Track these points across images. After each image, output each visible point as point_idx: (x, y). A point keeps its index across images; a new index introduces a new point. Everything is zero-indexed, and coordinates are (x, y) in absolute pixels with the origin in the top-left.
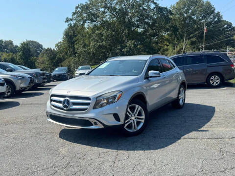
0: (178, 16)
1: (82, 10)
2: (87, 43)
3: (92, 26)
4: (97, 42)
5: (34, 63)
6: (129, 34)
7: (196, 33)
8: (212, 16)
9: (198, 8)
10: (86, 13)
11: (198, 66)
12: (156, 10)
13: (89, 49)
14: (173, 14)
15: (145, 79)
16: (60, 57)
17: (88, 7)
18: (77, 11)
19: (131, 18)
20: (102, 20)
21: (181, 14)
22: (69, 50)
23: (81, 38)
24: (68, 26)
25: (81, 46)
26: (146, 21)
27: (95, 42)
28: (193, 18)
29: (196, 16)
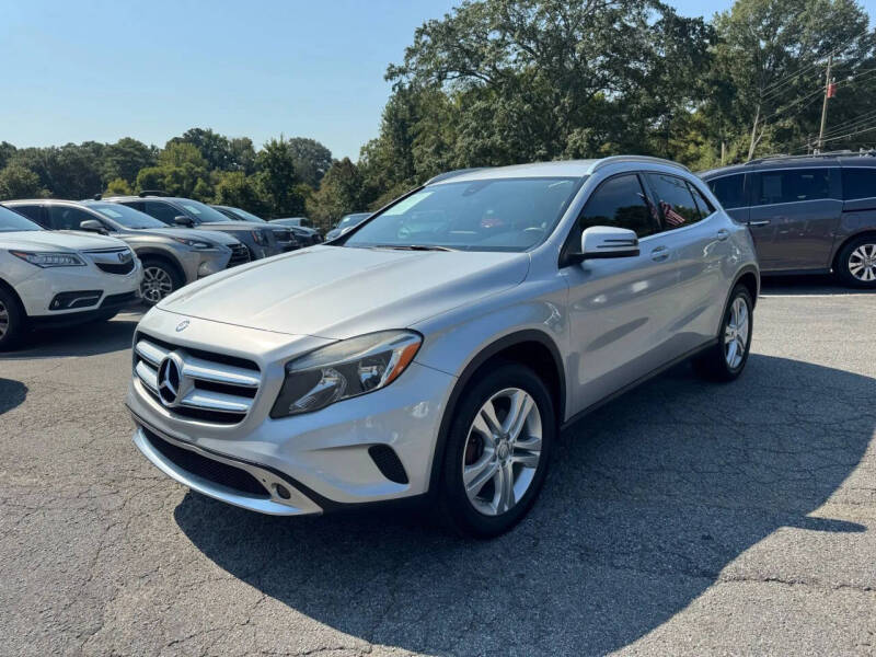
0: (737, 47)
1: (435, 42)
2: (447, 141)
3: (462, 88)
4: (477, 137)
6: (574, 108)
7: (794, 102)
8: (854, 46)
9: (807, 19)
10: (448, 47)
11: (803, 209)
12: (667, 30)
13: (453, 158)
14: (723, 41)
16: (373, 184)
17: (454, 30)
18: (421, 43)
19: (582, 58)
20: (494, 68)
21: (750, 42)
22: (396, 162)
23: (432, 128)
24: (394, 89)
25: (430, 150)
26: (632, 65)
27: (469, 135)
28: (787, 54)
29: (799, 45)
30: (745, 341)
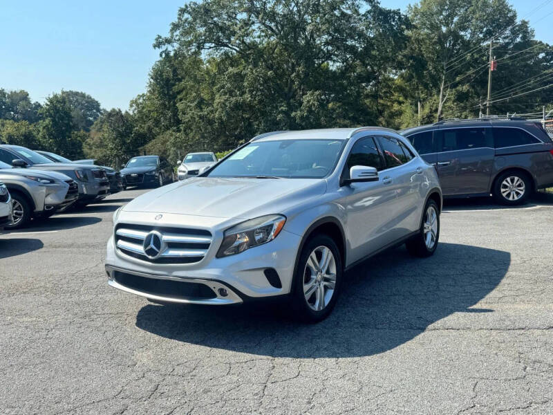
0: (426, 30)
1: (195, 19)
2: (206, 97)
3: (218, 55)
4: (231, 95)
5: (80, 147)
6: (307, 75)
7: (469, 73)
8: (508, 32)
9: (474, 12)
10: (205, 24)
11: (471, 154)
12: (374, 17)
13: (212, 112)
14: (415, 27)
15: (341, 185)
16: (141, 131)
17: (210, 11)
18: (183, 19)
19: (312, 36)
20: (243, 42)
21: (434, 27)
22: (162, 113)
23: (193, 86)
24: (161, 55)
25: (193, 105)
26: (349, 43)
27: (225, 94)
28: (462, 37)
29: (470, 31)
30: (436, 233)
